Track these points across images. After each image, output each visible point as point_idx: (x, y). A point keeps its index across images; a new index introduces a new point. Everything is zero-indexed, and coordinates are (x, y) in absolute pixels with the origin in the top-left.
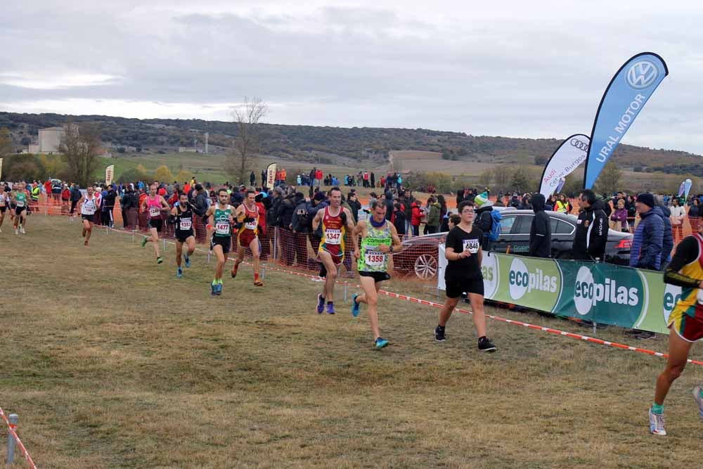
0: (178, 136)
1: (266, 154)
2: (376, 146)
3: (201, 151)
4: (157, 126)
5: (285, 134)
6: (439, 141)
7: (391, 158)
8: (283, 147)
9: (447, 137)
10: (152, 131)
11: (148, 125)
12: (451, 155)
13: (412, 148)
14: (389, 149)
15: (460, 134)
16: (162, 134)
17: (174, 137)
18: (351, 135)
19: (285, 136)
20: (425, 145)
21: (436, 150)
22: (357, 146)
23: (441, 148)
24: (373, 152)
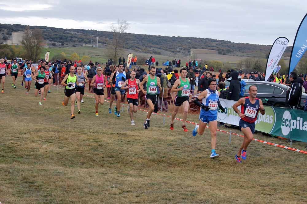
0: (83, 38)
1: (127, 48)
2: (185, 46)
3: (94, 46)
4: (73, 33)
6: (217, 45)
7: (191, 53)
8: (137, 45)
9: (221, 43)
10: (70, 35)
11: (68, 32)
12: (223, 52)
13: (203, 48)
14: (191, 48)
15: (227, 41)
16: (75, 37)
17: (81, 39)
18: (172, 40)
19: (138, 40)
21: (215, 49)
22: (175, 46)
23: (217, 49)
24: (183, 49)
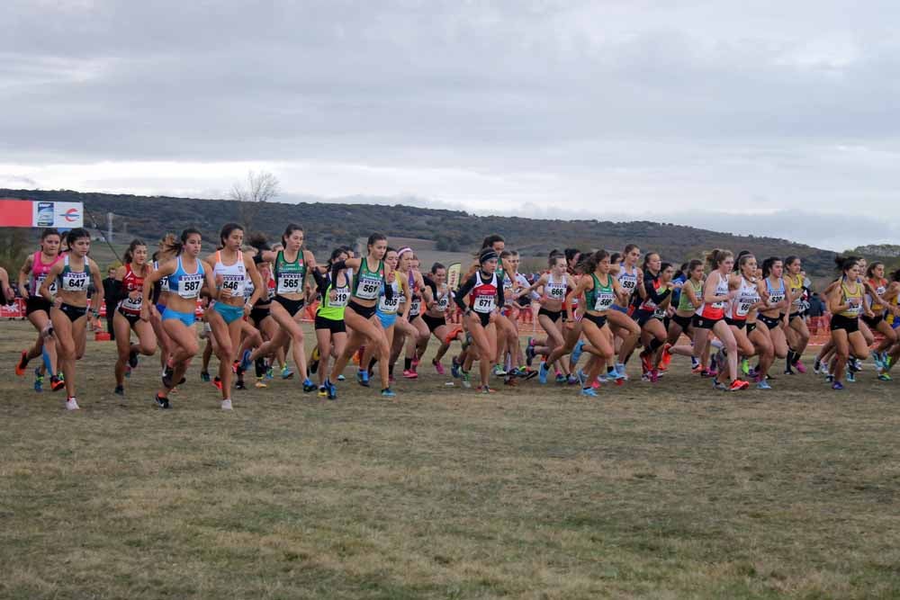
2: (338, 231)
5: (201, 213)
6: (429, 223)
9: (439, 218)
12: (449, 246)
14: (357, 236)
15: (457, 213)
18: (299, 214)
19: (202, 217)
20: (408, 230)
21: (425, 236)
23: (432, 235)
24: (334, 240)
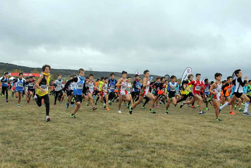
10: (60, 72)
